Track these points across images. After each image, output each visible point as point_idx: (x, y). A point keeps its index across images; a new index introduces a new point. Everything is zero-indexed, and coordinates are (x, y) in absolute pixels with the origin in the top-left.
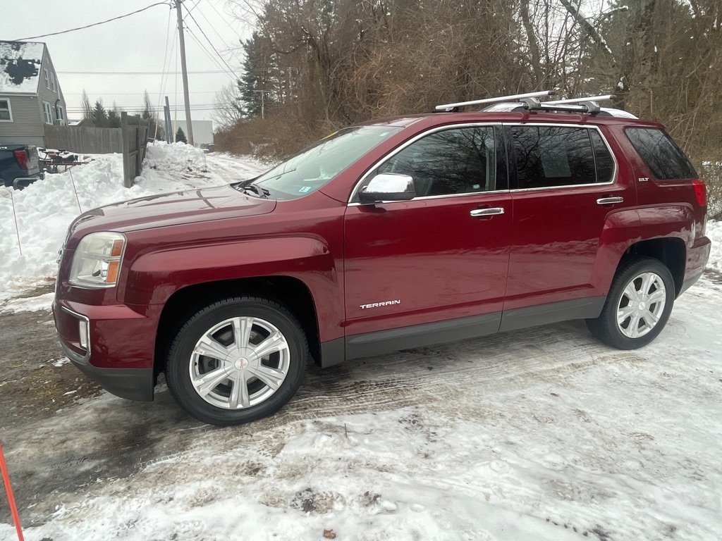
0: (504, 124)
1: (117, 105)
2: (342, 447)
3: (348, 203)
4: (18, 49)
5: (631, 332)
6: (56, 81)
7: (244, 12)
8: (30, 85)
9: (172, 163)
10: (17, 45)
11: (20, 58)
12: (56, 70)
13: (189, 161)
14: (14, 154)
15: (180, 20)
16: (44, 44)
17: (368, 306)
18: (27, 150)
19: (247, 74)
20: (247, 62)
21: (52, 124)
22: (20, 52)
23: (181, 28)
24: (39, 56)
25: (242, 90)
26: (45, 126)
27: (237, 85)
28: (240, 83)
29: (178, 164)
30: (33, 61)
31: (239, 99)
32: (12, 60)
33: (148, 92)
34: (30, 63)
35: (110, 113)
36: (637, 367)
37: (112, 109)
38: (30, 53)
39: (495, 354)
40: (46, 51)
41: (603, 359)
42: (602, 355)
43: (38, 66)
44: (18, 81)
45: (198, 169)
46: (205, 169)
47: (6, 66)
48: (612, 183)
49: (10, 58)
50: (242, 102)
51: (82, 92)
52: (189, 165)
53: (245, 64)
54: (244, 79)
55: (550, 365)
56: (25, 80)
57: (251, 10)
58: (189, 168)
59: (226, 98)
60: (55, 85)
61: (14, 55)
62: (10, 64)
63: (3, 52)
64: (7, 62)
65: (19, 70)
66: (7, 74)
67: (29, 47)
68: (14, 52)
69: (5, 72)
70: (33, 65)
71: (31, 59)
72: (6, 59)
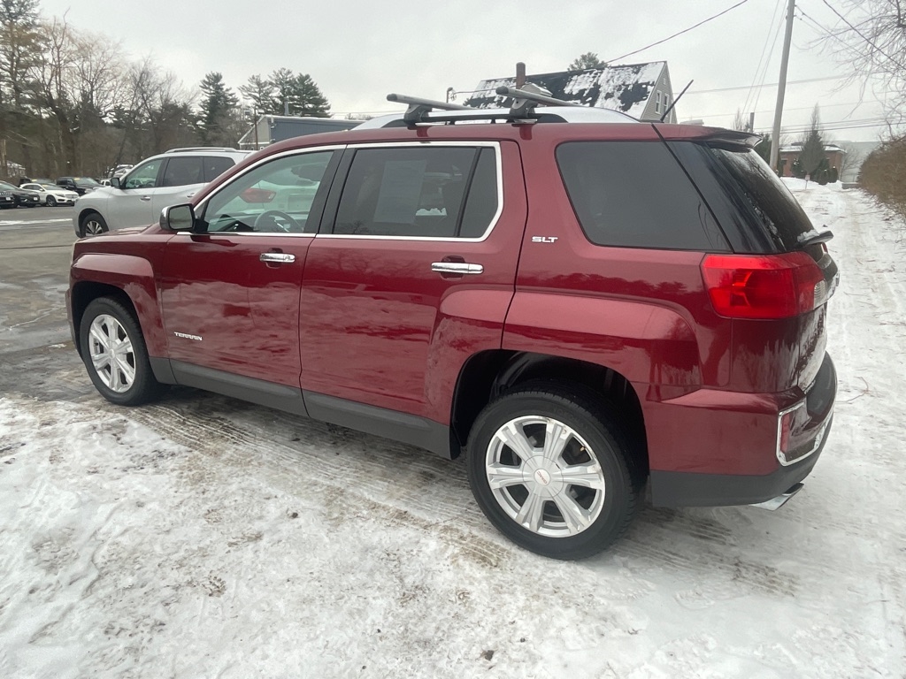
4: (637, 73)
8: (637, 110)
10: (637, 68)
11: (637, 82)
16: (665, 62)
22: (638, 76)
23: (790, 17)
24: (655, 77)
30: (647, 84)
32: (629, 85)
33: (820, 105)
34: (644, 86)
38: (647, 75)
40: (665, 70)
43: (650, 88)
44: (627, 107)
47: (621, 92)
48: (482, 237)
49: (628, 83)
56: (634, 105)
61: (632, 80)
62: (626, 90)
63: (623, 77)
64: (623, 88)
65: (631, 95)
66: (619, 101)
67: (649, 68)
68: (633, 76)
69: (619, 98)
70: (646, 88)
71: (647, 81)
72: (624, 84)
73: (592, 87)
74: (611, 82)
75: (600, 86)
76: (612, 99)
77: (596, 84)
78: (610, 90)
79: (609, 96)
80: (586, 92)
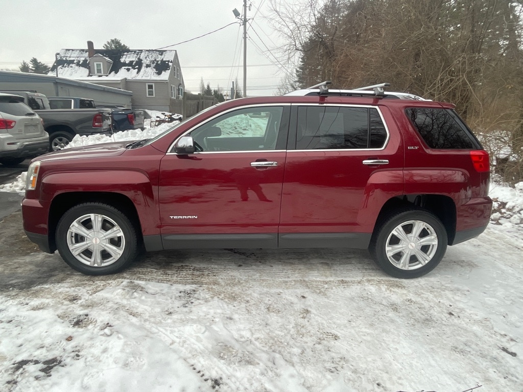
0: (293, 104)
1: (220, 87)
2: (125, 297)
3: (166, 152)
4: (161, 55)
5: (401, 265)
6: (180, 73)
7: (280, 25)
8: (165, 76)
9: (226, 124)
10: (161, 52)
11: (162, 60)
12: (181, 66)
13: (237, 123)
14: (127, 116)
15: (245, 33)
16: (176, 51)
17: (175, 217)
18: (134, 114)
19: (303, 65)
20: (304, 57)
21: (175, 98)
22: (163, 56)
23: (245, 38)
24: (172, 58)
25: (298, 76)
26: (171, 99)
27: (295, 72)
28: (297, 71)
29: (229, 124)
30: (169, 61)
31: (296, 82)
32: (158, 61)
34: (167, 62)
35: (215, 91)
36: (391, 291)
37: (216, 89)
38: (168, 57)
39: (294, 264)
40: (176, 55)
41: (369, 281)
42: (370, 278)
43: (170, 64)
44: (159, 73)
45: (241, 128)
46: (245, 128)
47: (155, 64)
48: (383, 148)
49: (157, 60)
50: (298, 84)
51: (201, 79)
52: (236, 126)
53: (302, 58)
54: (300, 68)
55: (325, 278)
56: (163, 73)
57: (284, 24)
58: (235, 127)
59: (287, 81)
60: (180, 75)
61: (159, 58)
62: (157, 64)
63: (154, 56)
64: (156, 62)
65: (161, 67)
66: (155, 69)
67: (168, 53)
68: (160, 56)
69: (154, 68)
70: (168, 64)
71: (168, 60)
72: (155, 60)
73: (137, 60)
74: (148, 58)
75: (142, 60)
76: (150, 68)
77: (139, 59)
78: (148, 62)
79: (148, 66)
80: (134, 63)
